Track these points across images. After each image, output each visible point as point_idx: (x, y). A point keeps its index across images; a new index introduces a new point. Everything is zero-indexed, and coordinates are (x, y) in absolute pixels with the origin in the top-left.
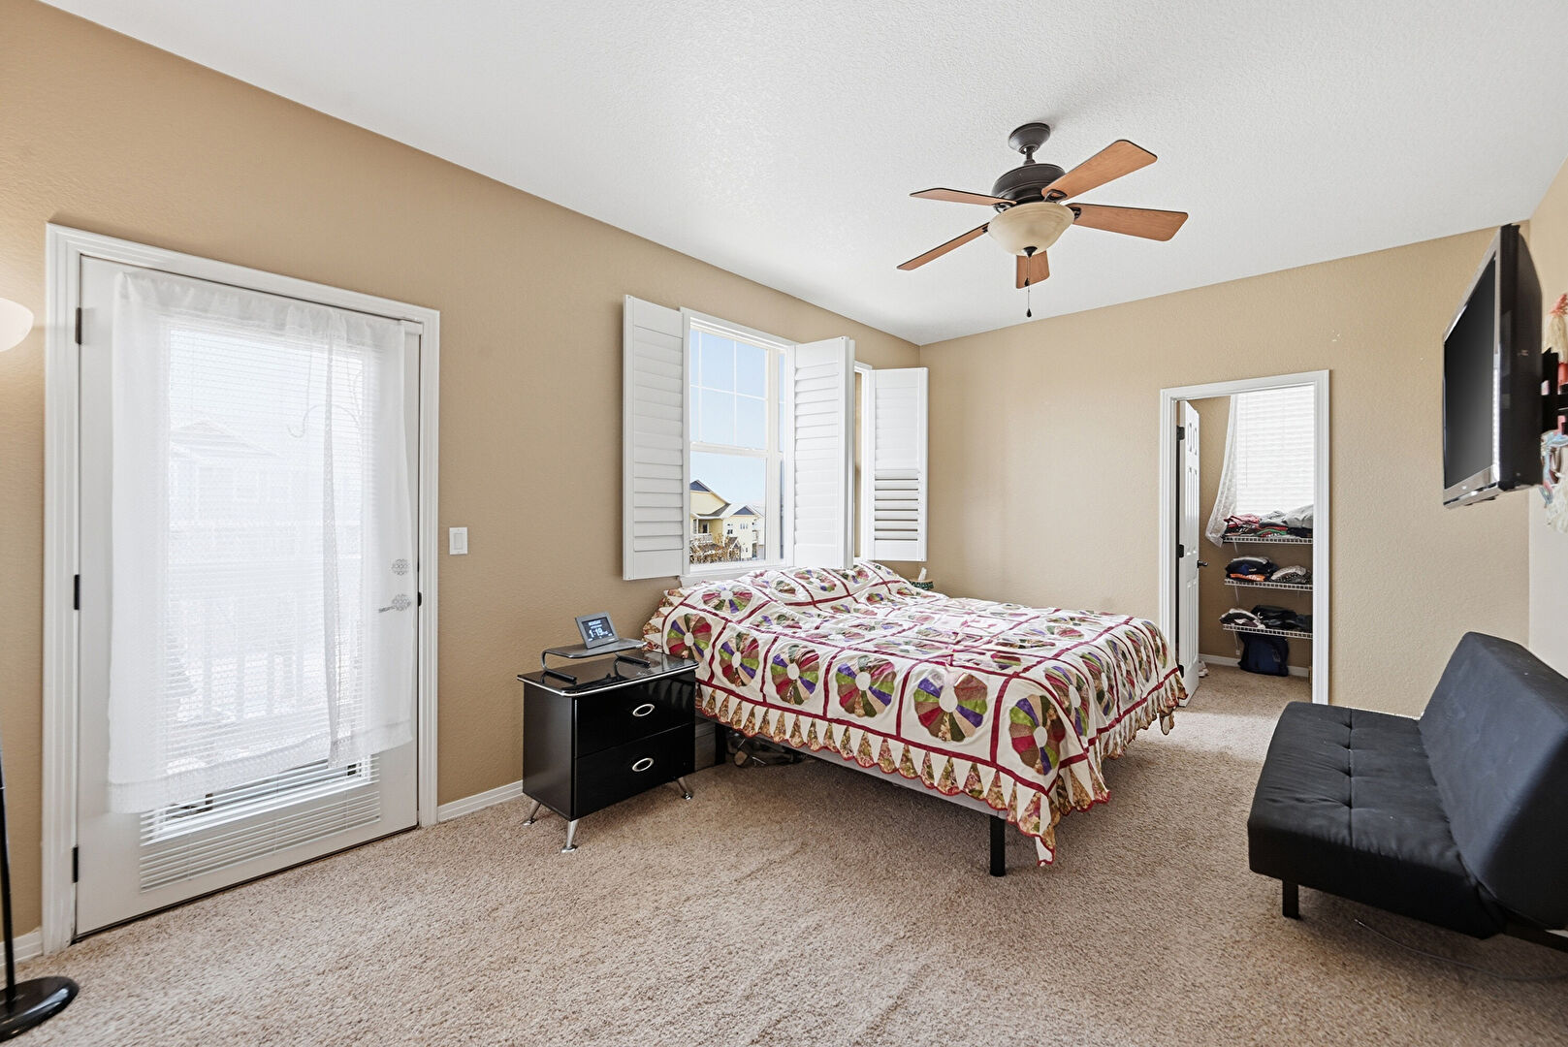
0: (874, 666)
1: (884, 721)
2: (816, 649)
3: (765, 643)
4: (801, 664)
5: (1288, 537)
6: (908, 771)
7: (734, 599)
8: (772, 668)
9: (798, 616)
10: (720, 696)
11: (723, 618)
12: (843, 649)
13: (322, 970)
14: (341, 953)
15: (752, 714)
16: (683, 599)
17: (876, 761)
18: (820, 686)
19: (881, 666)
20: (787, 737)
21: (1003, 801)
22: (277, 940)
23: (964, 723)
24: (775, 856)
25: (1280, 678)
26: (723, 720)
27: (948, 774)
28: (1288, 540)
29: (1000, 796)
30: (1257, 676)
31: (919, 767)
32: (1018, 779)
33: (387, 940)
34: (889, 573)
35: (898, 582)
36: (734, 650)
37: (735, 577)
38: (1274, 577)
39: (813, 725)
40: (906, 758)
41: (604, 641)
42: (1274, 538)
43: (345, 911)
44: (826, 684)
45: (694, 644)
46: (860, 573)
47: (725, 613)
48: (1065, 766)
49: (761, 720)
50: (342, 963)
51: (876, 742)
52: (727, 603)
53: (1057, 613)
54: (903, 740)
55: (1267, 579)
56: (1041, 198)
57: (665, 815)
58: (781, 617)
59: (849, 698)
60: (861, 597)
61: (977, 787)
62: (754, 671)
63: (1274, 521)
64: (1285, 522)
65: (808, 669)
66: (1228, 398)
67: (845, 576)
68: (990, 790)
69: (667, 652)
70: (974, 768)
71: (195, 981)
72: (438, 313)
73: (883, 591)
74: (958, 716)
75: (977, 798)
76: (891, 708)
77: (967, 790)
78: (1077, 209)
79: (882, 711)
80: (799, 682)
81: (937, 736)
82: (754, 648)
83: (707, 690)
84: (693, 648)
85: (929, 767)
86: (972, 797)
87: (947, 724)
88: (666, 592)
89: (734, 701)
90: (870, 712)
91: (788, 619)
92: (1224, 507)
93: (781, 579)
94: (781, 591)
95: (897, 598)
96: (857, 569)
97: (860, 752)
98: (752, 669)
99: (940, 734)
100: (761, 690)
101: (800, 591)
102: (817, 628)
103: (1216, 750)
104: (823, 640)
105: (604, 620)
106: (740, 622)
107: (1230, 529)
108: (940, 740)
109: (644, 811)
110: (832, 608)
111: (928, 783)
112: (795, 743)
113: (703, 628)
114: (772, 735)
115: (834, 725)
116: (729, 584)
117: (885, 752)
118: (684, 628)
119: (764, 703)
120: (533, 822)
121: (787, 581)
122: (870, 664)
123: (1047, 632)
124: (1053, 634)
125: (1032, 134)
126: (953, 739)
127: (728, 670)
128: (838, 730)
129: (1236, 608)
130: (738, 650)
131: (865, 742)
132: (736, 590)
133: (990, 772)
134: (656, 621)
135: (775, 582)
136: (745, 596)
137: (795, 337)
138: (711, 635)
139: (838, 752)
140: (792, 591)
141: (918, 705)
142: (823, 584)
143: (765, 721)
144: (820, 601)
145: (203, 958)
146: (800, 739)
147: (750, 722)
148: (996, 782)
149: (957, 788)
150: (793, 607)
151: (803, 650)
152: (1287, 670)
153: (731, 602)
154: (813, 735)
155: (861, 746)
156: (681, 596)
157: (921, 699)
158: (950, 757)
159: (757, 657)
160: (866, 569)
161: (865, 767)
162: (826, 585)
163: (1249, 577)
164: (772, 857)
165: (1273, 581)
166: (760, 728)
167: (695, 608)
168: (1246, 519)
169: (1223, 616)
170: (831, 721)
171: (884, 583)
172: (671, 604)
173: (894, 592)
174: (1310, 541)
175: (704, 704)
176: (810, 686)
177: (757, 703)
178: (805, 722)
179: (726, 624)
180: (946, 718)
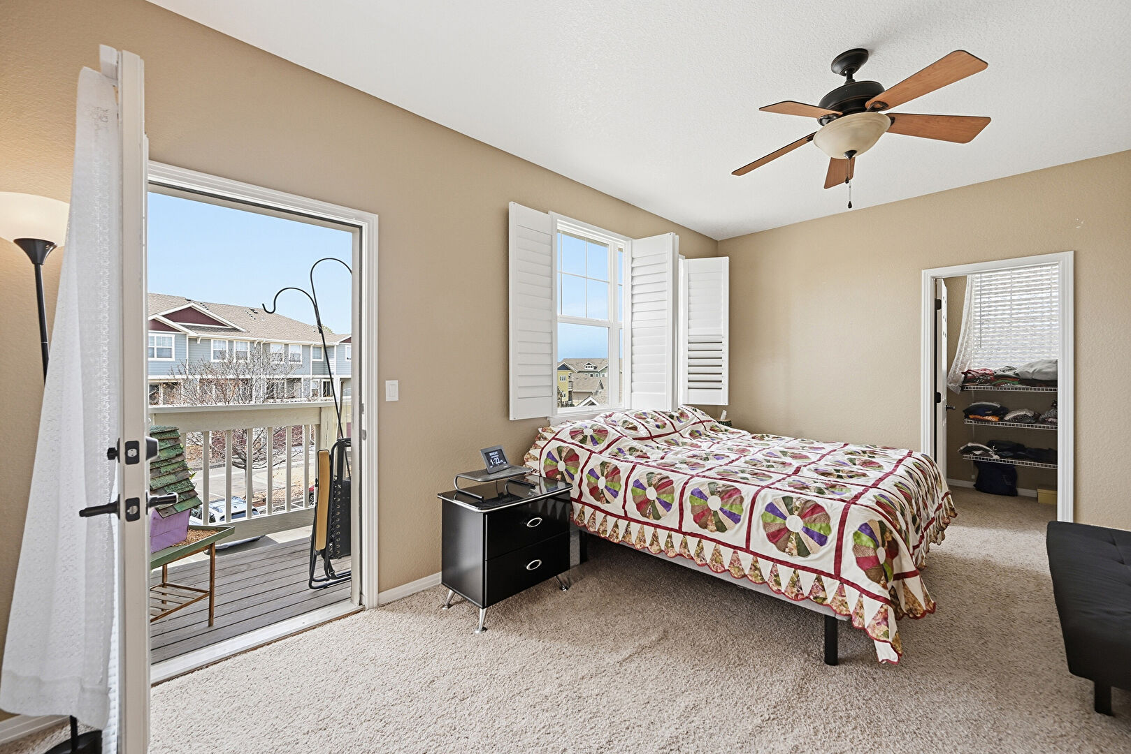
0: (723, 491)
1: (735, 535)
2: (670, 476)
3: (626, 469)
4: (658, 488)
5: (1019, 386)
6: (756, 577)
7: (594, 435)
8: (632, 490)
9: (645, 449)
10: (589, 511)
11: (588, 450)
12: (692, 477)
13: (306, 731)
14: (319, 715)
15: (616, 526)
16: (554, 435)
17: (727, 568)
18: (675, 506)
19: (728, 491)
20: (647, 545)
21: (847, 608)
22: (270, 703)
23: (810, 542)
24: (645, 641)
25: (1011, 498)
26: (592, 530)
27: (795, 582)
28: (1020, 389)
29: (844, 604)
30: (993, 496)
31: (767, 575)
32: (863, 591)
33: (353, 706)
34: (703, 414)
35: (710, 421)
36: (600, 475)
37: (592, 417)
38: (1007, 418)
39: (670, 536)
40: (755, 567)
41: (501, 467)
42: (1007, 386)
43: (318, 679)
44: (681, 505)
45: (566, 470)
46: (682, 414)
47: (589, 445)
48: (898, 579)
49: (624, 531)
50: (322, 725)
51: (727, 554)
52: (589, 438)
53: (847, 447)
54: (752, 553)
55: (1001, 419)
56: (864, 110)
57: (550, 603)
58: (632, 449)
59: (702, 517)
60: (685, 433)
61: (821, 595)
62: (617, 492)
63: (1007, 373)
64: (1017, 374)
65: (664, 493)
66: (965, 277)
67: (672, 417)
68: (834, 598)
69: (544, 475)
70: (818, 579)
71: (212, 736)
72: (377, 216)
73: (701, 428)
74: (804, 536)
75: (821, 604)
76: (742, 525)
77: (812, 597)
78: (893, 118)
79: (732, 528)
80: (657, 502)
81: (784, 551)
82: (616, 474)
83: (577, 506)
84: (565, 473)
85: (777, 576)
86: (816, 602)
87: (794, 542)
88: (540, 430)
89: (600, 516)
90: (721, 528)
91: (638, 451)
92: (962, 363)
93: (625, 419)
94: (626, 428)
95: (711, 433)
96: (680, 411)
97: (712, 560)
98: (615, 491)
99: (787, 550)
100: (624, 507)
101: (640, 427)
102: (662, 458)
103: (980, 557)
104: (672, 468)
105: (500, 452)
106: (601, 452)
107: (966, 380)
108: (787, 555)
109: (534, 600)
110: (666, 442)
111: (775, 588)
112: (653, 550)
113: (572, 457)
114: (634, 543)
115: (688, 537)
116: (588, 423)
117: (735, 562)
118: (557, 458)
119: (626, 517)
120: (449, 608)
121: (631, 421)
122: (719, 489)
123: (849, 463)
124: (855, 464)
125: (853, 59)
126: (799, 555)
127: (594, 491)
128: (692, 542)
129: (973, 442)
130: (603, 475)
131: (717, 554)
132: (595, 428)
133: (835, 583)
134: (534, 452)
135: (622, 421)
136: (603, 432)
137: (632, 235)
138: (579, 463)
139: (692, 558)
140: (635, 428)
141: (766, 525)
142: (657, 423)
143: (627, 532)
144: (656, 437)
145: (216, 716)
146: (658, 548)
147: (615, 532)
148: (841, 592)
149: (803, 594)
150: (638, 441)
151: (659, 476)
152: (1016, 492)
153: (591, 436)
154: (670, 544)
155: (713, 555)
156: (553, 432)
157: (769, 521)
158: (796, 569)
159: (620, 480)
160: (687, 412)
161: (717, 572)
162: (659, 424)
163: (986, 418)
164: (642, 642)
165: (1006, 421)
166: (624, 537)
167: (565, 442)
168: (983, 372)
169: (962, 448)
170: (685, 534)
171: (701, 422)
172: (545, 439)
173: (708, 429)
174: (1056, 390)
175: (575, 516)
176: (667, 506)
177: (619, 517)
178: (662, 534)
179: (590, 455)
180: (793, 537)
